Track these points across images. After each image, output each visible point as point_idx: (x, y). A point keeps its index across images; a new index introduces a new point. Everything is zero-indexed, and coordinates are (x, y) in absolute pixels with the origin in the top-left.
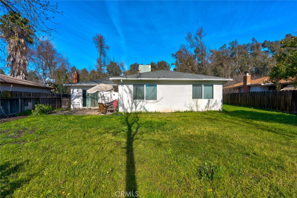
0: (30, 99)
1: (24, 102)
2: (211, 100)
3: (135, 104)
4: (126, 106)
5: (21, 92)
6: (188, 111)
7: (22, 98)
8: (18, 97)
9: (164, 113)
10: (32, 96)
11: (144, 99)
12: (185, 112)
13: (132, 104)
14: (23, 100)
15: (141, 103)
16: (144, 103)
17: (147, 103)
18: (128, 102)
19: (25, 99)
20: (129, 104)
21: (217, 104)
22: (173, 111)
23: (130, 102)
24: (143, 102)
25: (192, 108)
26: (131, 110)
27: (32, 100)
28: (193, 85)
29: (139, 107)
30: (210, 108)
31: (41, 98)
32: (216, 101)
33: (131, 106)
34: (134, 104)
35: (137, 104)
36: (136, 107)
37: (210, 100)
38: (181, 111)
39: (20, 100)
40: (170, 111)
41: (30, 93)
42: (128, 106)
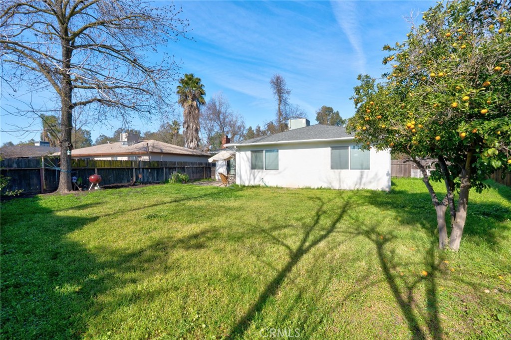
0: (175, 168)
1: (169, 171)
2: (366, 171)
3: (254, 175)
4: (243, 178)
5: (166, 162)
6: (323, 187)
7: (167, 167)
8: (163, 166)
9: (288, 189)
10: (177, 166)
11: (263, 169)
12: (318, 189)
13: (250, 174)
14: (168, 169)
15: (260, 173)
16: (264, 174)
17: (267, 174)
18: (246, 172)
19: (170, 168)
20: (247, 175)
21: (379, 180)
22: (301, 187)
23: (248, 173)
24: (262, 172)
25: (330, 183)
26: (249, 182)
27: (177, 169)
28: (333, 148)
29: (257, 179)
30: (364, 184)
31: (187, 168)
32: (376, 175)
33: (249, 178)
34: (252, 175)
35: (255, 175)
36: (254, 179)
37: (364, 171)
38: (312, 187)
39: (164, 169)
40: (297, 187)
41: (175, 162)
42: (246, 177)
